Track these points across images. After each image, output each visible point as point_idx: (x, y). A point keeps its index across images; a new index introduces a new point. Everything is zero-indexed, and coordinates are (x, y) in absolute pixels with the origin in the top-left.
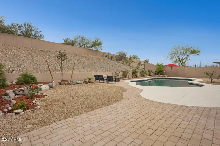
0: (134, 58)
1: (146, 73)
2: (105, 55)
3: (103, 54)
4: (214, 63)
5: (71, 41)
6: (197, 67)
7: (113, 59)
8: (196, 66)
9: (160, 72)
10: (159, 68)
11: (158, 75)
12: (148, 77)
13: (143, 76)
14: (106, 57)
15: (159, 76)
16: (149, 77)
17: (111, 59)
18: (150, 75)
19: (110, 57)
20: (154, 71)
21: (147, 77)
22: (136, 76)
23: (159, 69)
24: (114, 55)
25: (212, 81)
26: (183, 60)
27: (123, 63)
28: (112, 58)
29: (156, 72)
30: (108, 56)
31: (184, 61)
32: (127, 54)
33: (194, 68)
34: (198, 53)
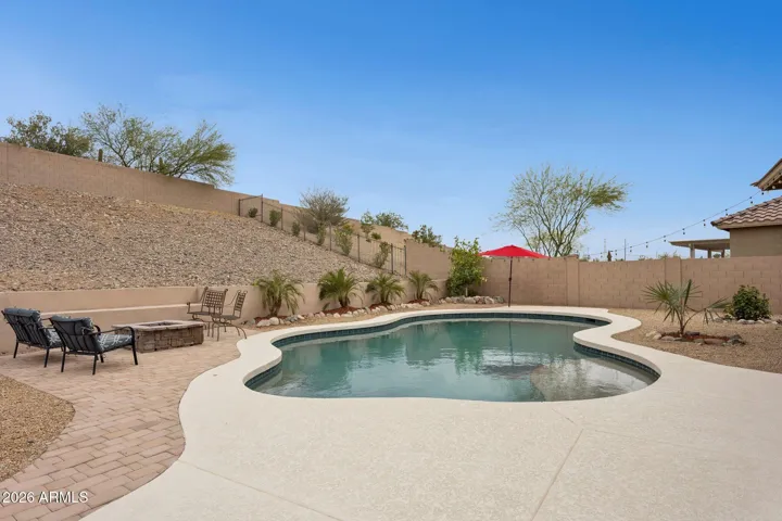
0: (387, 221)
1: (399, 289)
2: (246, 209)
3: (239, 200)
4: (673, 243)
5: (56, 131)
6: (613, 259)
7: (279, 224)
8: (609, 257)
9: (466, 282)
10: (463, 265)
11: (458, 294)
12: (407, 309)
13: (384, 302)
14: (253, 214)
15: (463, 302)
16: (412, 310)
17: (273, 224)
18: (419, 299)
19: (267, 218)
20: (439, 282)
21: (400, 310)
22: (344, 307)
23: (461, 268)
24: (283, 208)
25: (682, 329)
26: (562, 232)
27: (320, 243)
28: (275, 219)
29: (449, 281)
30: (259, 213)
31: (567, 232)
32: (346, 207)
33: (602, 264)
34: (616, 202)
